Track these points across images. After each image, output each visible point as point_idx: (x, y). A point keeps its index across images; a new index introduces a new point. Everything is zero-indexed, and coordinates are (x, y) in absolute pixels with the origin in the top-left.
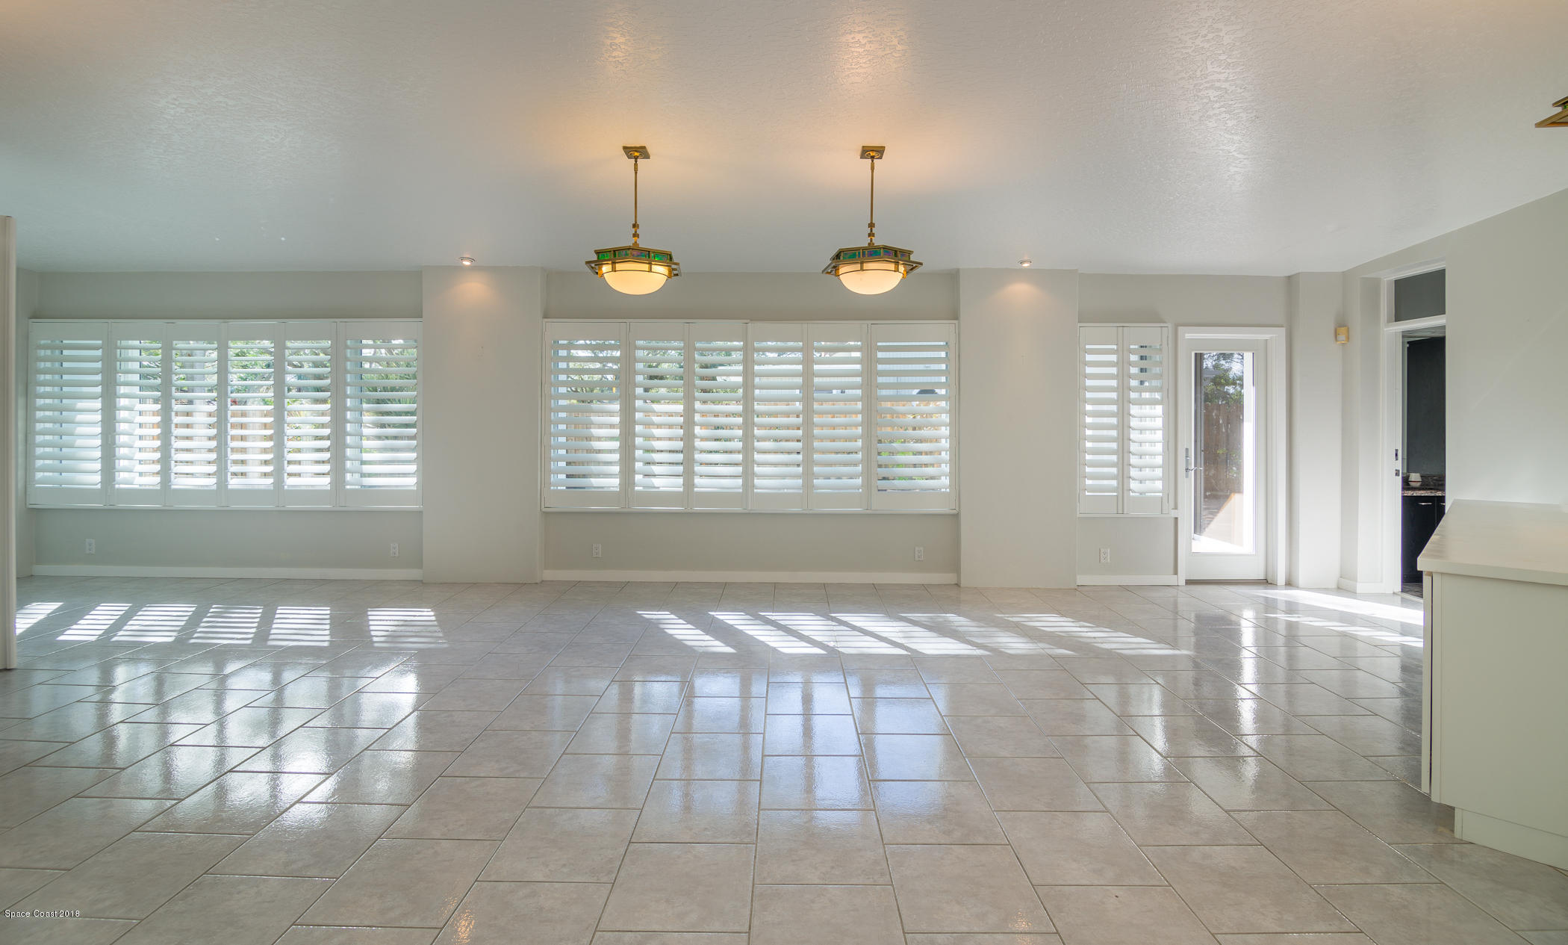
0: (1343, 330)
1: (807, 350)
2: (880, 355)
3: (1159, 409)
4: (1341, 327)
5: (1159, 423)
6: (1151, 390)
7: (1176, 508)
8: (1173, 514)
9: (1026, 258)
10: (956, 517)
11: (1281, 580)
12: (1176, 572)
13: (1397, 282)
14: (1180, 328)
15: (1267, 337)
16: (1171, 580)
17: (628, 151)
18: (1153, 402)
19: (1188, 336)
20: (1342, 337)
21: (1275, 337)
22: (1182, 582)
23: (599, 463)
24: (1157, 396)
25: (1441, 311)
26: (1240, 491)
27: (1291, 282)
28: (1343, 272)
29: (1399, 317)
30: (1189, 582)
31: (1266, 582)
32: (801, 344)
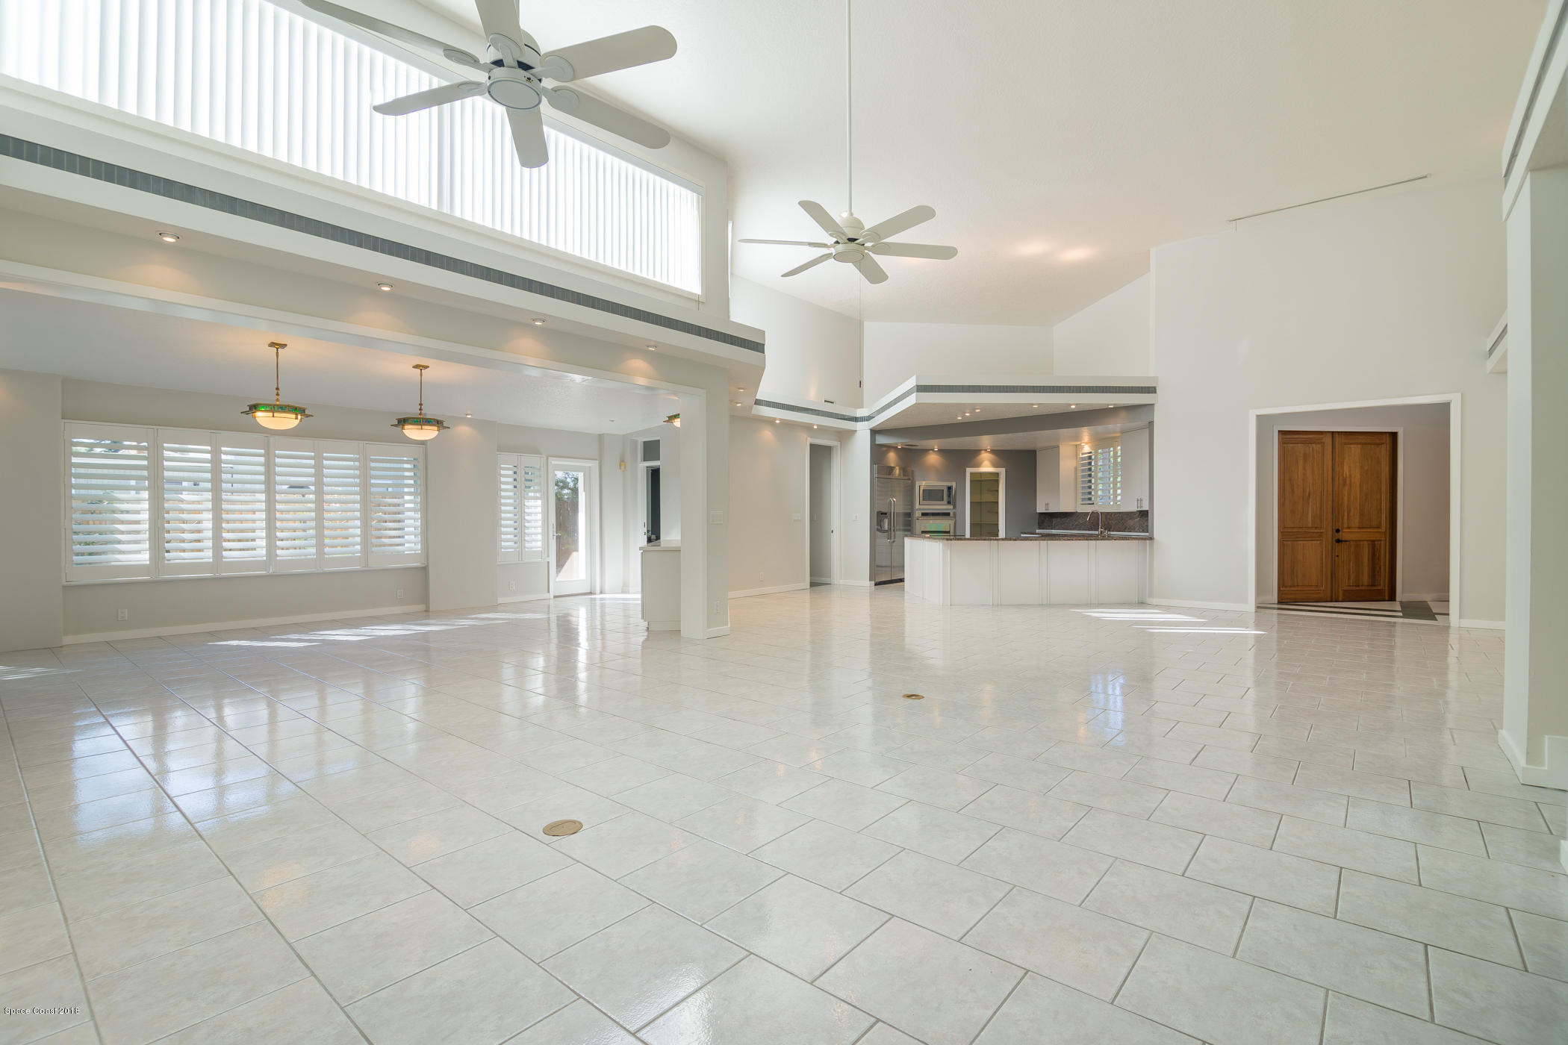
0: (622, 463)
1: (319, 459)
2: (373, 465)
3: (539, 502)
4: (622, 461)
5: (539, 509)
6: (535, 491)
7: (548, 556)
8: (547, 560)
9: (469, 413)
10: (425, 569)
11: (598, 590)
12: (549, 592)
13: (644, 442)
14: (549, 458)
15: (590, 465)
16: (545, 596)
17: (272, 344)
18: (536, 498)
19: (553, 462)
20: (622, 468)
21: (594, 465)
22: (552, 597)
23: (119, 542)
24: (538, 495)
25: (658, 459)
26: (577, 550)
27: (601, 437)
28: (624, 435)
29: (645, 459)
30: (555, 597)
31: (591, 593)
32: (313, 454)
